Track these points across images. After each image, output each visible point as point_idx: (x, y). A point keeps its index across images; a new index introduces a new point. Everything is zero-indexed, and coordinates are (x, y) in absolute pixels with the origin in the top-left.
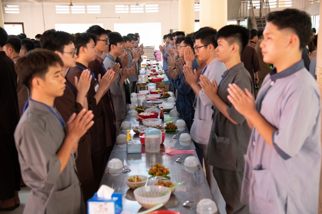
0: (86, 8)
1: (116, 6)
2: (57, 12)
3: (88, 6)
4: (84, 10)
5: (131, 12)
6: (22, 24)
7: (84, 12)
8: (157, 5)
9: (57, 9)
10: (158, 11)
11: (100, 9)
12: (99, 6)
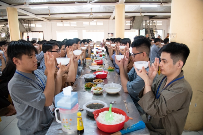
0: (70, 23)
1: (84, 22)
2: (57, 26)
3: (71, 23)
4: (69, 24)
5: (91, 25)
6: (43, 31)
7: (69, 25)
8: (102, 22)
9: (57, 25)
10: (102, 25)
11: (76, 24)
12: (76, 23)
